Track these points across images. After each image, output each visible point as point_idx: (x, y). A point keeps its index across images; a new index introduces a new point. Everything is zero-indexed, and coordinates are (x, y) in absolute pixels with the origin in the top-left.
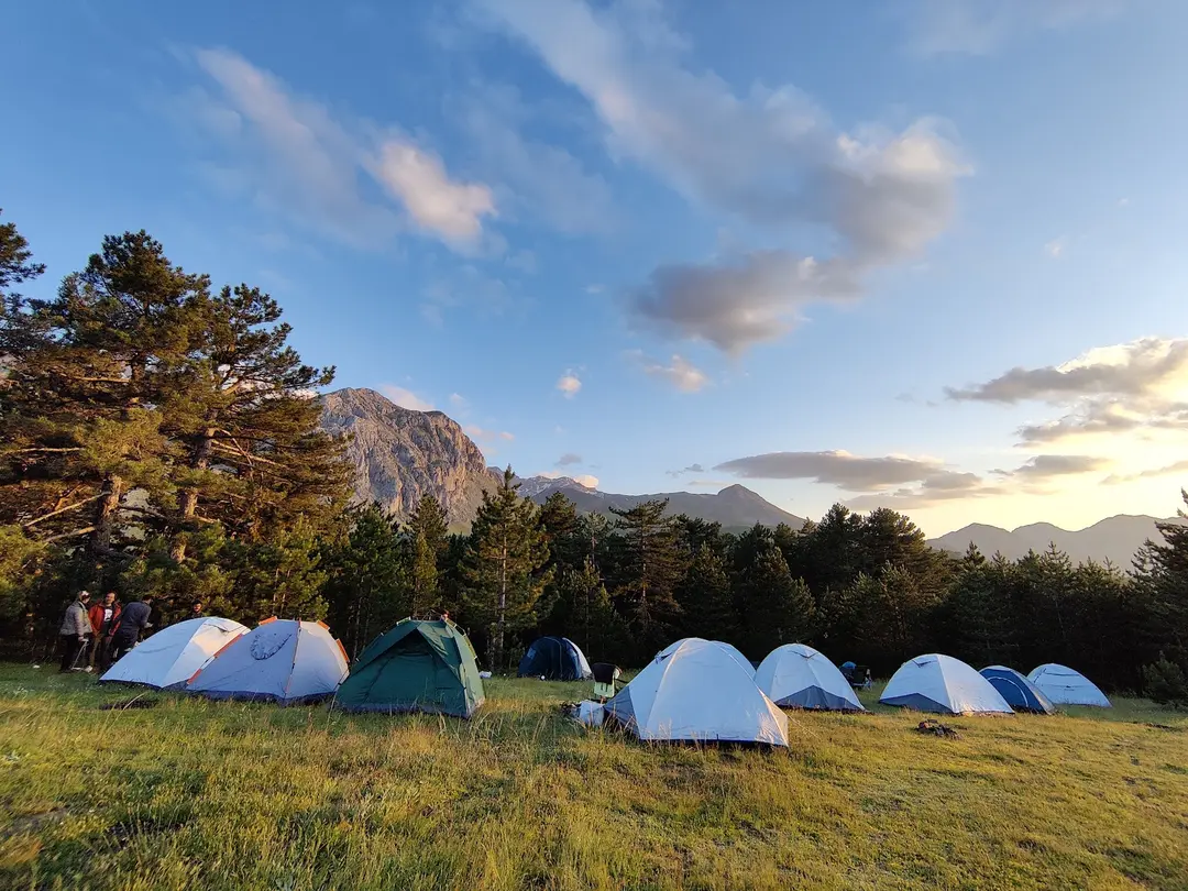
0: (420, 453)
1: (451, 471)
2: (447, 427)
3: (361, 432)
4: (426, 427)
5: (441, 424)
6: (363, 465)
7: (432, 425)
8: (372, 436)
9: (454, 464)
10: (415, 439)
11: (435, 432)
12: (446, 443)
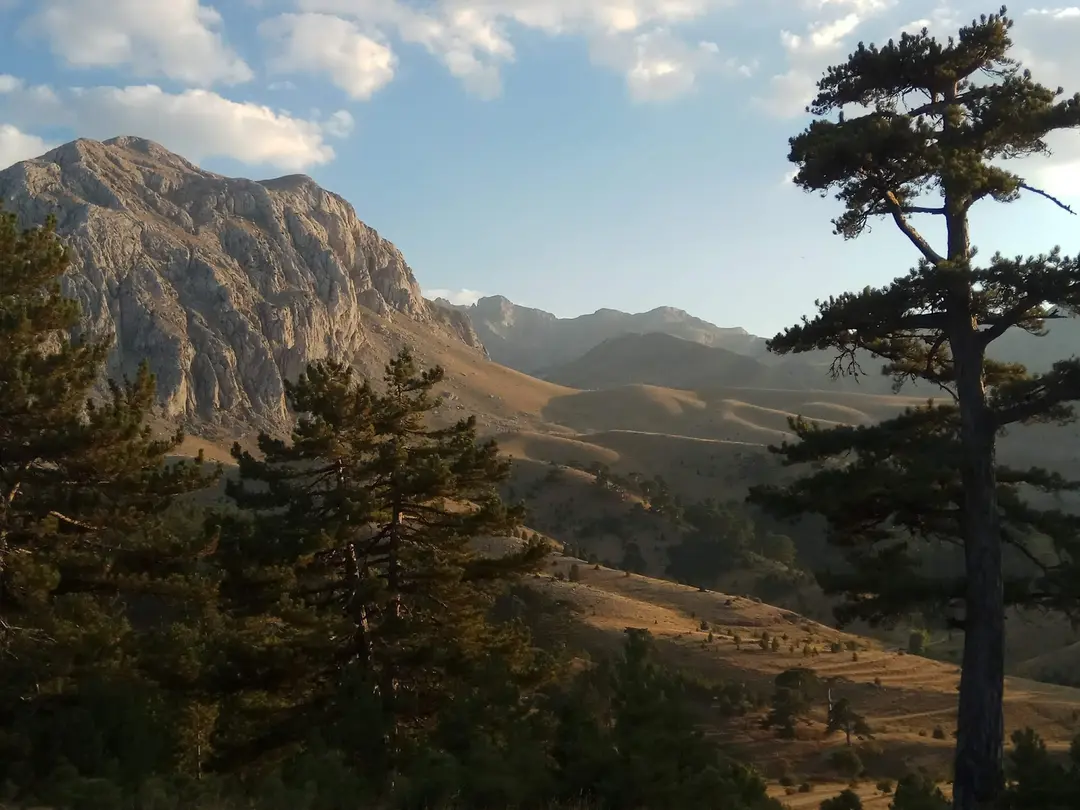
0: (243, 279)
1: (317, 315)
2: (317, 213)
3: (101, 240)
4: (261, 217)
5: (300, 206)
6: (105, 315)
7: (278, 209)
8: (129, 248)
9: (328, 299)
10: (233, 244)
11: (282, 225)
12: (308, 250)
